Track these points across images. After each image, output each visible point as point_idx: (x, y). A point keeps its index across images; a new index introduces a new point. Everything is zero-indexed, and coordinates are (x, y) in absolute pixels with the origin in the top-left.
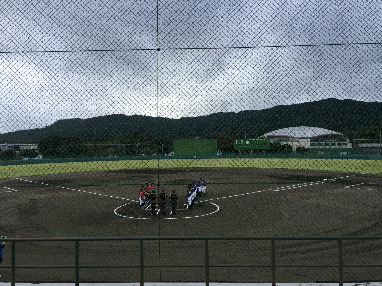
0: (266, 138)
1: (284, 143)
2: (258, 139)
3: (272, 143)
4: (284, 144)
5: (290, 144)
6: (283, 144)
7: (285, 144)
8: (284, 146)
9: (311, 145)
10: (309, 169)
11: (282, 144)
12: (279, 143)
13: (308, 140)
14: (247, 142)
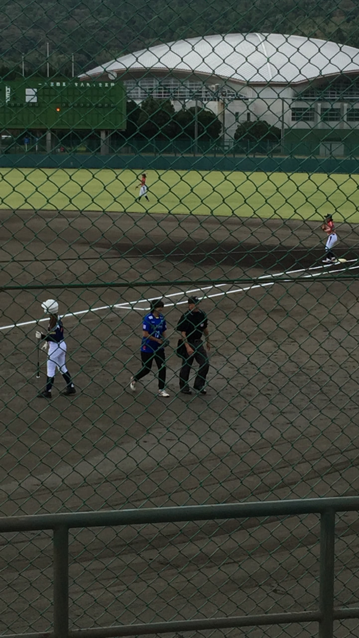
0: (112, 81)
1: (191, 104)
2: (78, 80)
3: (138, 102)
4: (188, 107)
5: (213, 107)
6: (184, 106)
7: (192, 109)
8: (187, 115)
9: (297, 114)
10: (260, 213)
11: (177, 107)
12: (168, 102)
13: (287, 93)
14: (30, 95)
